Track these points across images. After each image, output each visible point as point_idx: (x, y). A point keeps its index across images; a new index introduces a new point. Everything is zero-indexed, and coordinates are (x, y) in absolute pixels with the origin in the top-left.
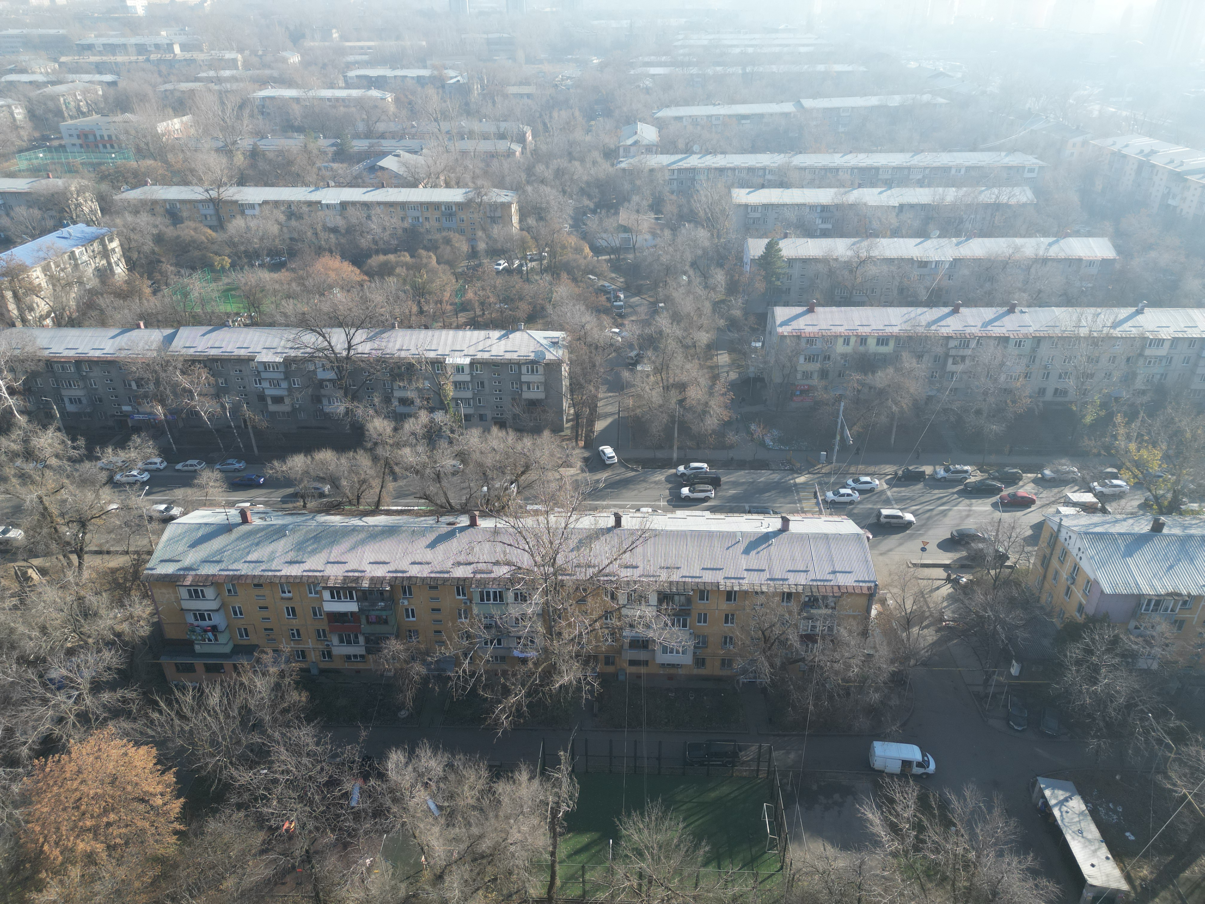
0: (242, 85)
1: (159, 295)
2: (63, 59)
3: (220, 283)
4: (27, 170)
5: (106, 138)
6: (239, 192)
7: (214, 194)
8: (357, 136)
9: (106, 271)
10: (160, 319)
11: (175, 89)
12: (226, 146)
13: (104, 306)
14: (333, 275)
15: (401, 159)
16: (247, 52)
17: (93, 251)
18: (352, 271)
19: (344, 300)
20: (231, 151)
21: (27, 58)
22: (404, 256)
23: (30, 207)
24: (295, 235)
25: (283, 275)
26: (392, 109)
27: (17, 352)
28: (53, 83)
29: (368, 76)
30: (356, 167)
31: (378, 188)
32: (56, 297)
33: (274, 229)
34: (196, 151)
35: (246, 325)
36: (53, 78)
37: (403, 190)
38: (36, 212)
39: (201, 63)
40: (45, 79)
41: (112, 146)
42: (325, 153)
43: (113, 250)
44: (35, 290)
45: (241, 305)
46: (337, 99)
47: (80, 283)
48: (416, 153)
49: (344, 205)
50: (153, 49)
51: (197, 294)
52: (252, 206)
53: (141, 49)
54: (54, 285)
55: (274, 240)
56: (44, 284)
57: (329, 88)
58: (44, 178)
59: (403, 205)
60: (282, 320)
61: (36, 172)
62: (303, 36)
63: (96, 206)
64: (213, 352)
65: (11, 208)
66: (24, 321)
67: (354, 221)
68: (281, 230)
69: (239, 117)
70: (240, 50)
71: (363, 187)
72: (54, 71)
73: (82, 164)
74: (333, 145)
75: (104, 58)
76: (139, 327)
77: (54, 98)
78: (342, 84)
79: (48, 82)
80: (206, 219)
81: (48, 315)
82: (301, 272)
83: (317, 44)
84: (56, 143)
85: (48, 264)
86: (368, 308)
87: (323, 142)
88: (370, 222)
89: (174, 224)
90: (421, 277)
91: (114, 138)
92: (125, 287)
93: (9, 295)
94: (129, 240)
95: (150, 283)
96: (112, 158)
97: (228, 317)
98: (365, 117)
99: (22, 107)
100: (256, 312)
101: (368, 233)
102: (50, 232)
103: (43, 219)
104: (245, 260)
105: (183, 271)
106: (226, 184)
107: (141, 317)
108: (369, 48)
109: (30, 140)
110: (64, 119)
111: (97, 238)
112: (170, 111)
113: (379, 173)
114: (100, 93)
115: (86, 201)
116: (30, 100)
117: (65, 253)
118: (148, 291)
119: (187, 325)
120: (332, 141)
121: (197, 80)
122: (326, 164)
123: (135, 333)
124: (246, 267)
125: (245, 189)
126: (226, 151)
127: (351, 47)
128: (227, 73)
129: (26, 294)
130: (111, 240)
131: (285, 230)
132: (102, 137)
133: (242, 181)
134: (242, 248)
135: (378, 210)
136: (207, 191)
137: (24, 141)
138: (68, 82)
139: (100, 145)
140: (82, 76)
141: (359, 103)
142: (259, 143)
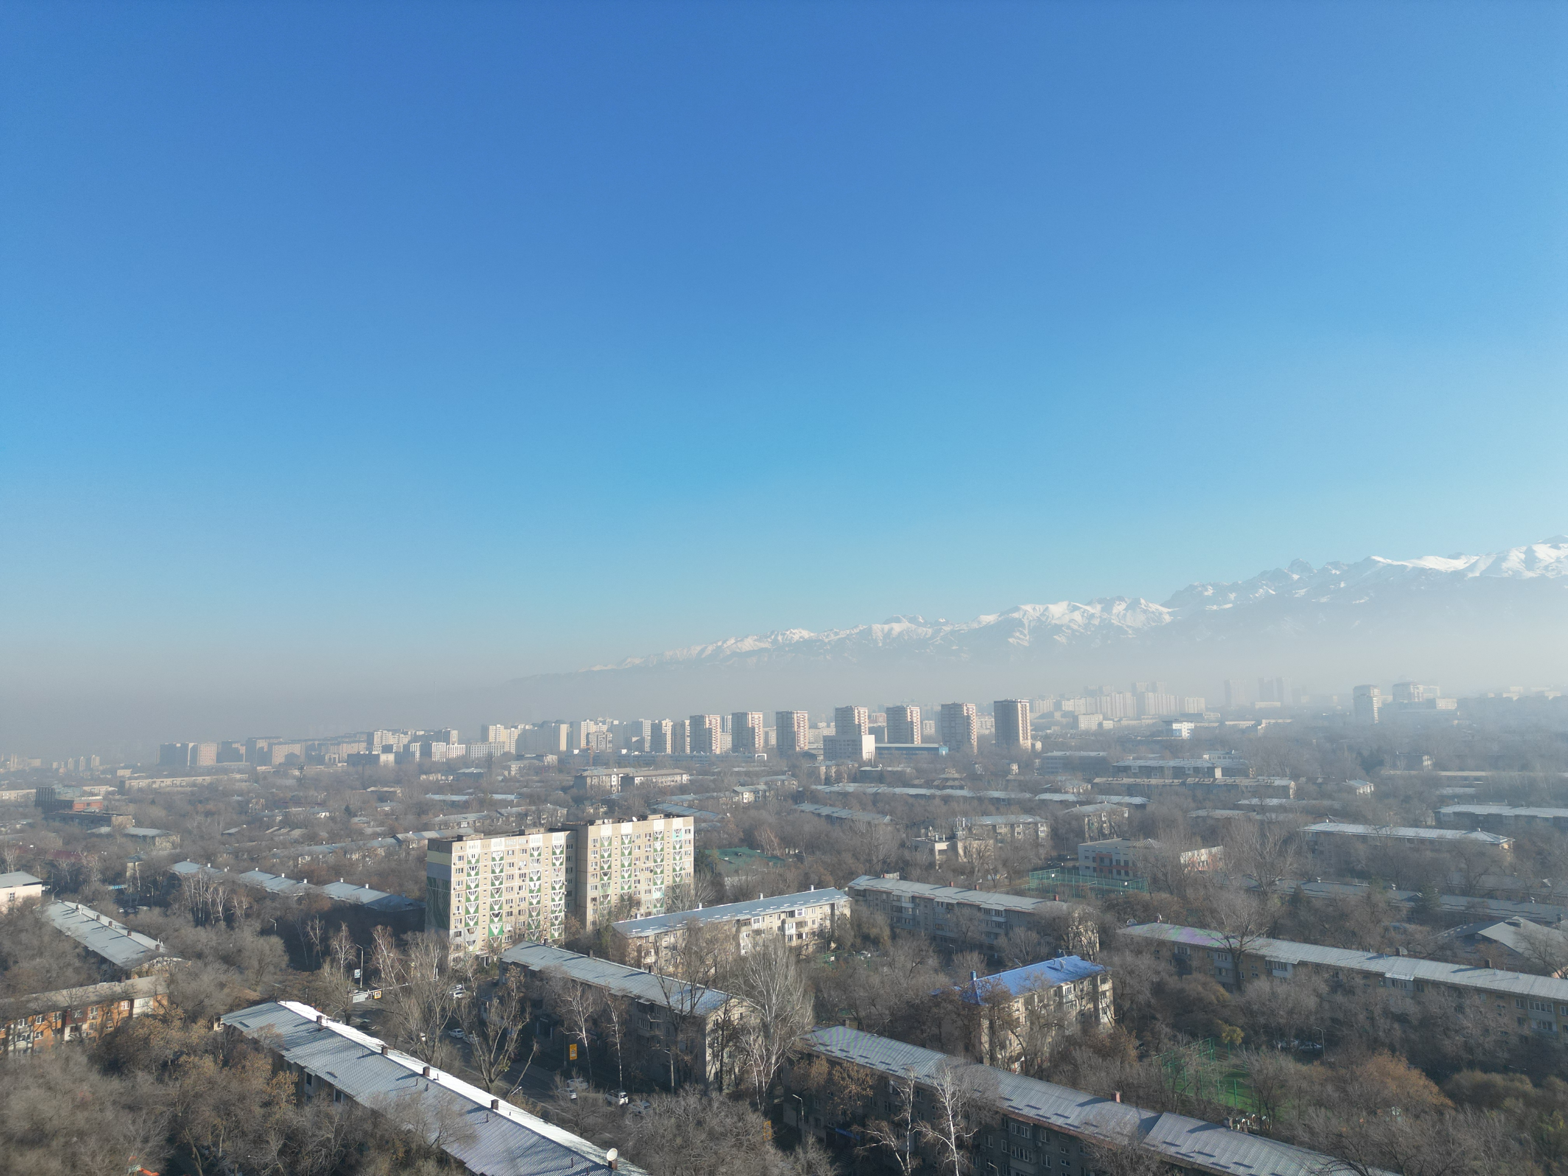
0: (1291, 816)
1: (1146, 1061)
2: (1097, 780)
3: (1225, 1063)
4: (1037, 889)
5: (1122, 864)
6: (1269, 945)
7: (1235, 943)
8: (1449, 890)
9: (1091, 1017)
10: (1141, 1093)
11: (1208, 816)
12: (1260, 886)
13: (1079, 1060)
14: (1392, 1086)
15: (1522, 930)
16: (1303, 780)
17: (1082, 990)
18: (1425, 1087)
19: (1408, 1130)
20: (1265, 893)
21: (1064, 778)
22: (1521, 1081)
23: (1029, 929)
24: (1340, 1016)
25: (1315, 1070)
26: (1509, 858)
27: (977, 1095)
28: (1082, 803)
29: (1473, 814)
30: (1445, 933)
31: (1477, 967)
32: (1031, 1038)
33: (1311, 1002)
34: (1221, 888)
35: (1252, 1132)
36: (1082, 798)
37: (1523, 977)
38: (1034, 936)
39: (1244, 789)
40: (1075, 799)
41: (1127, 873)
42: (1398, 909)
43: (1104, 993)
44: (1011, 1024)
45: (1249, 1101)
46: (1422, 841)
47: (1060, 1026)
48: (1548, 924)
49: (1420, 984)
50: (1191, 772)
51: (1192, 1072)
52: (1283, 966)
53: (1179, 772)
54: (1032, 1023)
55: (1307, 1017)
56: (1022, 1020)
57: (1411, 826)
58: (1050, 900)
59: (1523, 1000)
60: (1306, 1138)
61: (1045, 892)
62: (1381, 763)
63: (1095, 938)
64: (1200, 1160)
65: (1011, 927)
66: (993, 1058)
67: (1434, 1009)
68: (1320, 1005)
69: (1281, 853)
70: (1295, 777)
71: (1452, 962)
72: (1086, 791)
73: (1091, 889)
74: (1410, 899)
75: (1138, 780)
76: (1113, 1099)
77: (1079, 818)
78: (1430, 821)
79: (1077, 802)
80: (1220, 973)
81: (1018, 1058)
82: (1343, 1071)
83: (1398, 772)
84: (1070, 864)
85: (1032, 997)
86: (1449, 1154)
87: (1394, 894)
88: (1460, 1016)
89: (1180, 974)
90: (1554, 1123)
91: (1130, 864)
92: (1107, 1042)
93: (986, 1023)
94: (1124, 983)
95: (1138, 1043)
96: (1124, 887)
97: (1229, 1114)
98: (1463, 866)
99: (1047, 826)
100: (1268, 1115)
101: (1456, 1031)
102: (1042, 960)
103: (1039, 944)
104: (1264, 1038)
105: (1180, 1037)
106: (1252, 933)
107: (1119, 1086)
108: (1477, 779)
109: (1046, 859)
110: (1084, 841)
111: (1089, 976)
112: (1199, 839)
113: (1482, 947)
114: (1126, 815)
115: (1086, 931)
116: (1056, 819)
117: (1052, 987)
118: (1133, 1053)
119: (1173, 1111)
120: (1412, 894)
121: (1237, 807)
122: (1397, 924)
123: (1108, 1106)
124: (1264, 1047)
125: (1278, 943)
126: (1260, 892)
127: (1448, 778)
128: (1275, 802)
129: (1002, 1027)
130: (1104, 981)
131: (1326, 1006)
132: (1118, 862)
133: (1275, 932)
134: (1262, 1020)
135: (1477, 1000)
136: (1227, 938)
137: (1040, 859)
138: (1096, 803)
139: (1115, 871)
140: (1112, 797)
141: (1455, 847)
142: (1303, 887)
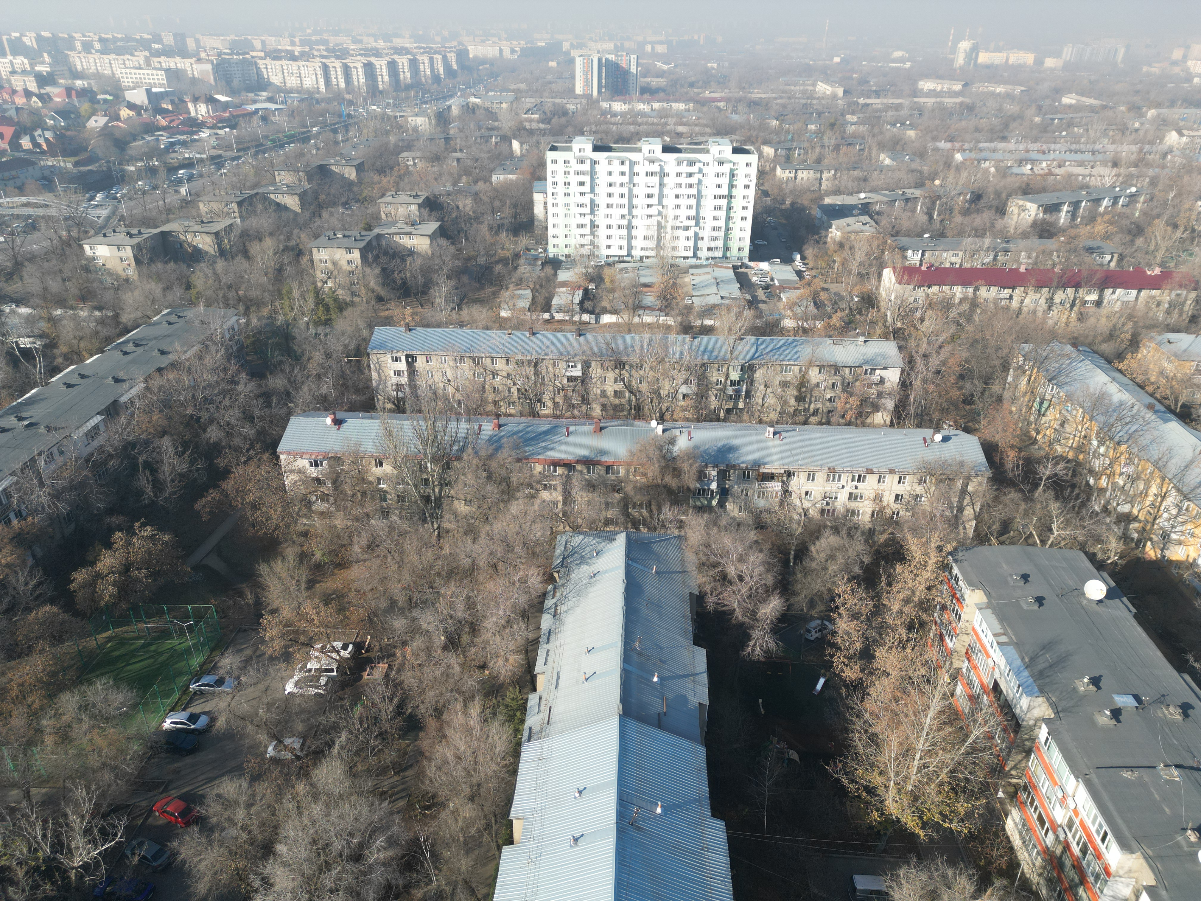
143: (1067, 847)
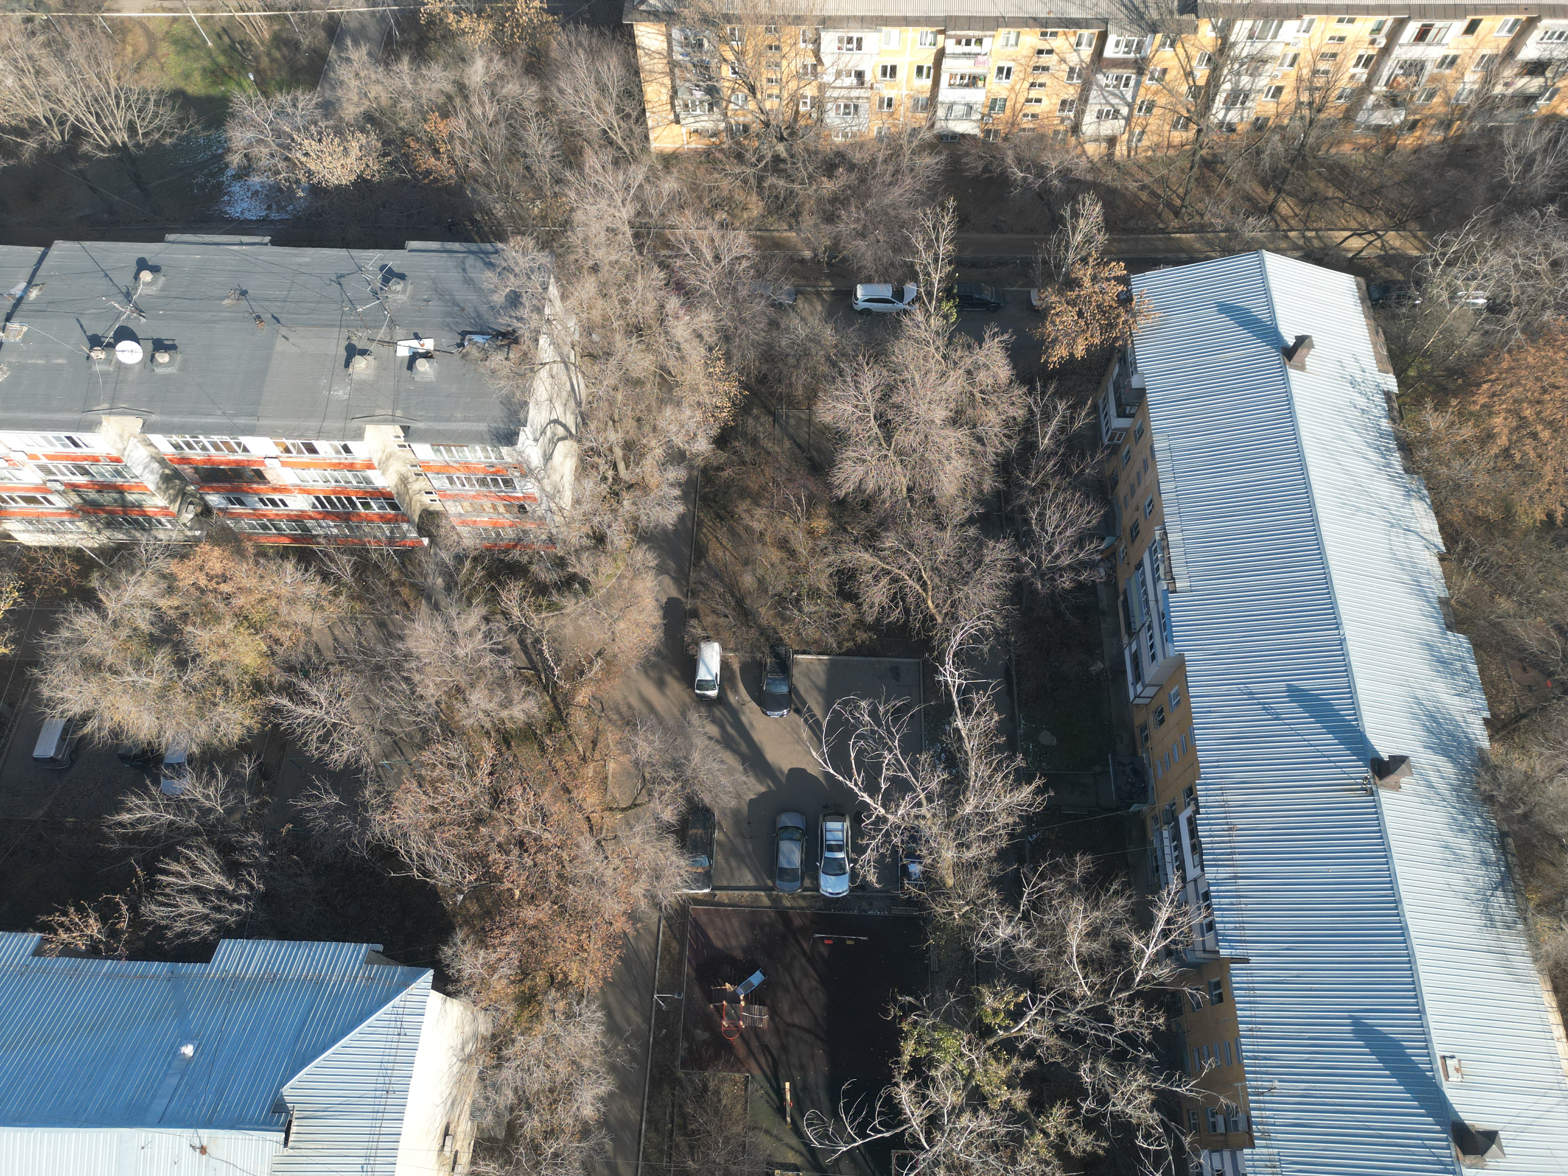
143: (74, 488)
